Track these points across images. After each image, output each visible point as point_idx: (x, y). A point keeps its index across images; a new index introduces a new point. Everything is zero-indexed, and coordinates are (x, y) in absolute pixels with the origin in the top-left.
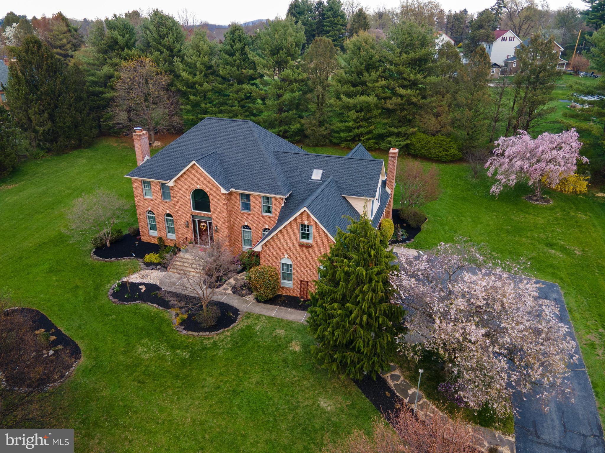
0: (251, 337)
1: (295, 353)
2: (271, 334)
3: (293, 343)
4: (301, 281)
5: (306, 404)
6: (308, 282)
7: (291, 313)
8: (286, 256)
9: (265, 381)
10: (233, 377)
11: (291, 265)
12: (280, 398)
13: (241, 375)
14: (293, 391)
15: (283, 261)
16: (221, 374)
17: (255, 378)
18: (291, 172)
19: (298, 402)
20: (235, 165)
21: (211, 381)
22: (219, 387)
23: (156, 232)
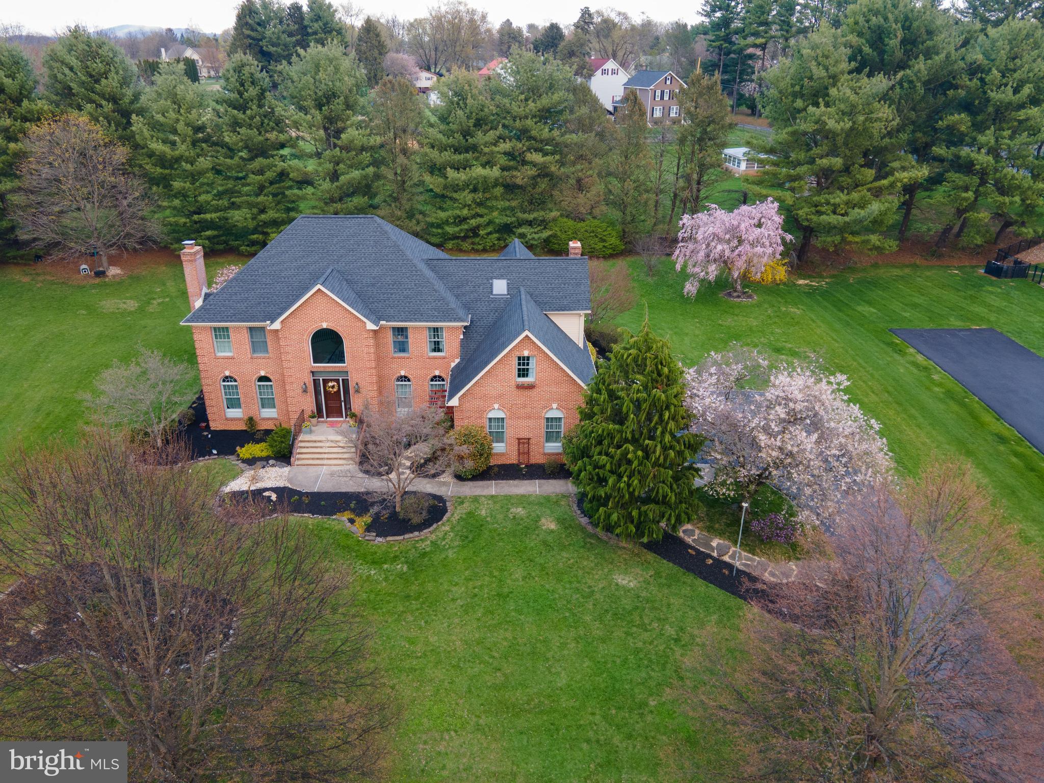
0: (482, 525)
1: (552, 531)
2: (507, 516)
3: (543, 520)
4: (519, 439)
5: (601, 586)
6: (529, 439)
7: (516, 486)
8: (496, 406)
9: (534, 574)
10: (487, 578)
11: (503, 419)
12: (565, 588)
13: (496, 573)
14: (576, 576)
15: (491, 415)
16: (468, 580)
17: (519, 574)
18: (458, 287)
19: (590, 587)
20: (373, 285)
21: (459, 591)
22: (476, 595)
23: (240, 410)
